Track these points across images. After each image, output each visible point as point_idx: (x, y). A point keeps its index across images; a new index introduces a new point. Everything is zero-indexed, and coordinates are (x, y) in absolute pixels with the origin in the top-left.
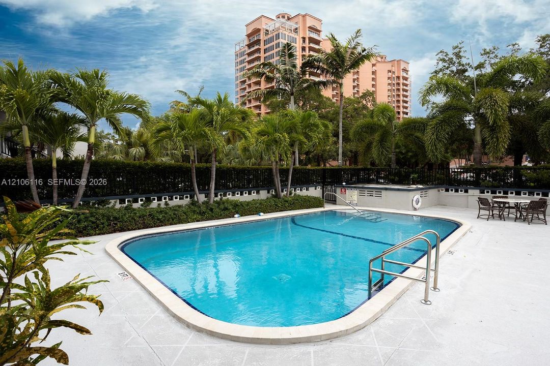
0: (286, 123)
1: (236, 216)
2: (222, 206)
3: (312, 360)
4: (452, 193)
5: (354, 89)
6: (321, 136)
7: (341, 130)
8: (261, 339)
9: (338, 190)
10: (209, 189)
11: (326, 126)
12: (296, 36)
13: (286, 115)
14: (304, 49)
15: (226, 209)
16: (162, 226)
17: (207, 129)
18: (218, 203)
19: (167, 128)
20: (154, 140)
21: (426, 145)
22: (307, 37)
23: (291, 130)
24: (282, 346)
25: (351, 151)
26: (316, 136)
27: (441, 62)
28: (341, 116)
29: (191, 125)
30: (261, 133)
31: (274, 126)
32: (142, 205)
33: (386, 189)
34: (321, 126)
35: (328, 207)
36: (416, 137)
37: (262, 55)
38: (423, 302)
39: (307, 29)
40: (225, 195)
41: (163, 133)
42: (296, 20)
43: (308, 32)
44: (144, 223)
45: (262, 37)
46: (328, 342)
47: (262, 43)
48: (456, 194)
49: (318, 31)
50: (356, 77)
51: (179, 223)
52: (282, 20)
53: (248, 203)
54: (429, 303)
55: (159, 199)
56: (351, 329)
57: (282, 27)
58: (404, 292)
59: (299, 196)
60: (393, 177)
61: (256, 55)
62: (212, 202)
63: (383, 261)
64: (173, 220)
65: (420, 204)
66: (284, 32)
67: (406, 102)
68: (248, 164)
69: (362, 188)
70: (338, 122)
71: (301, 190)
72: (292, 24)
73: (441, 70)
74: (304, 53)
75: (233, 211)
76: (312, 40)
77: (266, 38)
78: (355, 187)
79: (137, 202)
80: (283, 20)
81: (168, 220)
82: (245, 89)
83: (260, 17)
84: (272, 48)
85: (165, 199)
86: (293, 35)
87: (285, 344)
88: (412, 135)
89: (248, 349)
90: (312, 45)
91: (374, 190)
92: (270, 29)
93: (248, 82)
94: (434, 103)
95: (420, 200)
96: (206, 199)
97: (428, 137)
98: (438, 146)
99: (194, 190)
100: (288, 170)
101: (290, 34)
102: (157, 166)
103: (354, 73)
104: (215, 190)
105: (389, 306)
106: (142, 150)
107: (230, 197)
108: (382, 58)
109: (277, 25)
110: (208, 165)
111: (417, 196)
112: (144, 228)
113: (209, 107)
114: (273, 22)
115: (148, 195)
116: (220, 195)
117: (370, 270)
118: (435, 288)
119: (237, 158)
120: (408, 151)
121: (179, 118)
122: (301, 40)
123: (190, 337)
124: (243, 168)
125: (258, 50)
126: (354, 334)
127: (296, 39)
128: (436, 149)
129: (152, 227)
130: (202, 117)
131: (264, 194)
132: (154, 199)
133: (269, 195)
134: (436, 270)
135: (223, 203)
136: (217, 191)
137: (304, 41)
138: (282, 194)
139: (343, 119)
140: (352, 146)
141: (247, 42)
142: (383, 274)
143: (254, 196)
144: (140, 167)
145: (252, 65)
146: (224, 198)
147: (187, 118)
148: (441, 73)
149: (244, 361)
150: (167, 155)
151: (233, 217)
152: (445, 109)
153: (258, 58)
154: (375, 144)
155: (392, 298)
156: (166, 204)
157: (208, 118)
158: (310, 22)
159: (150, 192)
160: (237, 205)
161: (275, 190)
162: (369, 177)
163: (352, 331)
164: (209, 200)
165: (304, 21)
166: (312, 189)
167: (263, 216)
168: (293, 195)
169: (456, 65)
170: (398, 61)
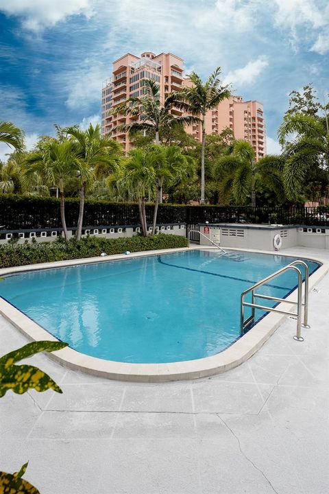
0: (152, 156)
1: (103, 254)
2: (89, 244)
3: (192, 398)
4: (310, 233)
5: (213, 128)
6: (184, 170)
7: (203, 167)
8: (139, 376)
9: (202, 228)
10: (76, 225)
11: (190, 162)
12: (160, 75)
13: (153, 149)
14: (166, 88)
15: (93, 247)
16: (29, 264)
17: (77, 160)
18: (85, 240)
19: (39, 159)
20: (26, 171)
21: (284, 182)
22: (170, 76)
23: (157, 164)
24: (161, 384)
25: (212, 191)
26: (181, 171)
27: (293, 102)
28: (203, 153)
29: (62, 155)
30: (130, 167)
31: (141, 160)
32: (9, 242)
33: (248, 228)
34: (185, 160)
35: (192, 247)
36: (274, 175)
37: (128, 93)
38: (296, 338)
39: (170, 68)
40: (92, 233)
41: (35, 164)
42: (160, 59)
43: (170, 71)
44: (11, 260)
45: (128, 75)
46: (207, 379)
47: (128, 80)
48: (314, 234)
49: (180, 71)
50: (214, 117)
51: (46, 261)
52: (146, 58)
53: (115, 241)
54: (301, 339)
55: (27, 236)
56: (229, 364)
57: (147, 66)
58: (276, 328)
59: (164, 235)
60: (253, 216)
61: (122, 93)
62: (79, 239)
63: (253, 296)
64: (40, 258)
65: (280, 243)
66: (149, 71)
67: (262, 143)
68: (115, 200)
69: (225, 226)
70: (200, 160)
71: (166, 229)
72: (156, 63)
73: (294, 110)
74: (167, 92)
75: (100, 249)
76: (174, 79)
77: (132, 76)
78: (218, 226)
79: (5, 238)
80: (148, 59)
81: (35, 258)
82: (110, 126)
83: (127, 55)
84: (137, 86)
85: (33, 235)
86: (157, 73)
87: (163, 382)
88: (271, 173)
89: (126, 388)
90: (174, 84)
91: (237, 229)
92: (136, 67)
93: (114, 120)
94: (288, 143)
95: (281, 241)
96: (73, 236)
97: (286, 175)
98: (296, 184)
99: (62, 226)
100: (153, 207)
101: (154, 73)
102: (26, 199)
103: (213, 113)
104: (83, 226)
105: (264, 342)
106: (11, 184)
107: (96, 234)
108: (239, 99)
109: (142, 64)
110: (76, 199)
111: (277, 235)
112: (10, 266)
113: (81, 137)
114: (138, 61)
115: (16, 231)
116: (87, 232)
117: (242, 304)
118: (305, 325)
119: (103, 195)
120: (265, 192)
121: (51, 148)
122: (165, 79)
123: (64, 376)
124: (110, 204)
125: (124, 88)
126: (232, 371)
127: (159, 77)
128: (294, 186)
129: (19, 265)
130: (73, 148)
131: (130, 233)
132: (22, 236)
133: (135, 234)
134: (305, 305)
135: (90, 241)
136: (84, 228)
137: (167, 80)
138: (148, 232)
139: (205, 156)
140: (212, 186)
141: (113, 80)
142: (253, 309)
143: (120, 234)
144: (9, 200)
145: (118, 103)
146: (91, 235)
147: (59, 149)
148: (294, 113)
149: (122, 401)
150: (36, 189)
151: (100, 255)
152: (300, 146)
153: (124, 96)
154: (235, 181)
155: (266, 334)
156: (34, 241)
157: (79, 149)
158: (173, 62)
159: (17, 227)
160: (104, 243)
161: (141, 228)
162: (231, 216)
163: (230, 367)
164: (77, 237)
165: (167, 61)
166: (176, 228)
167: (129, 255)
168: (158, 233)
169: (308, 105)
170: (253, 102)
